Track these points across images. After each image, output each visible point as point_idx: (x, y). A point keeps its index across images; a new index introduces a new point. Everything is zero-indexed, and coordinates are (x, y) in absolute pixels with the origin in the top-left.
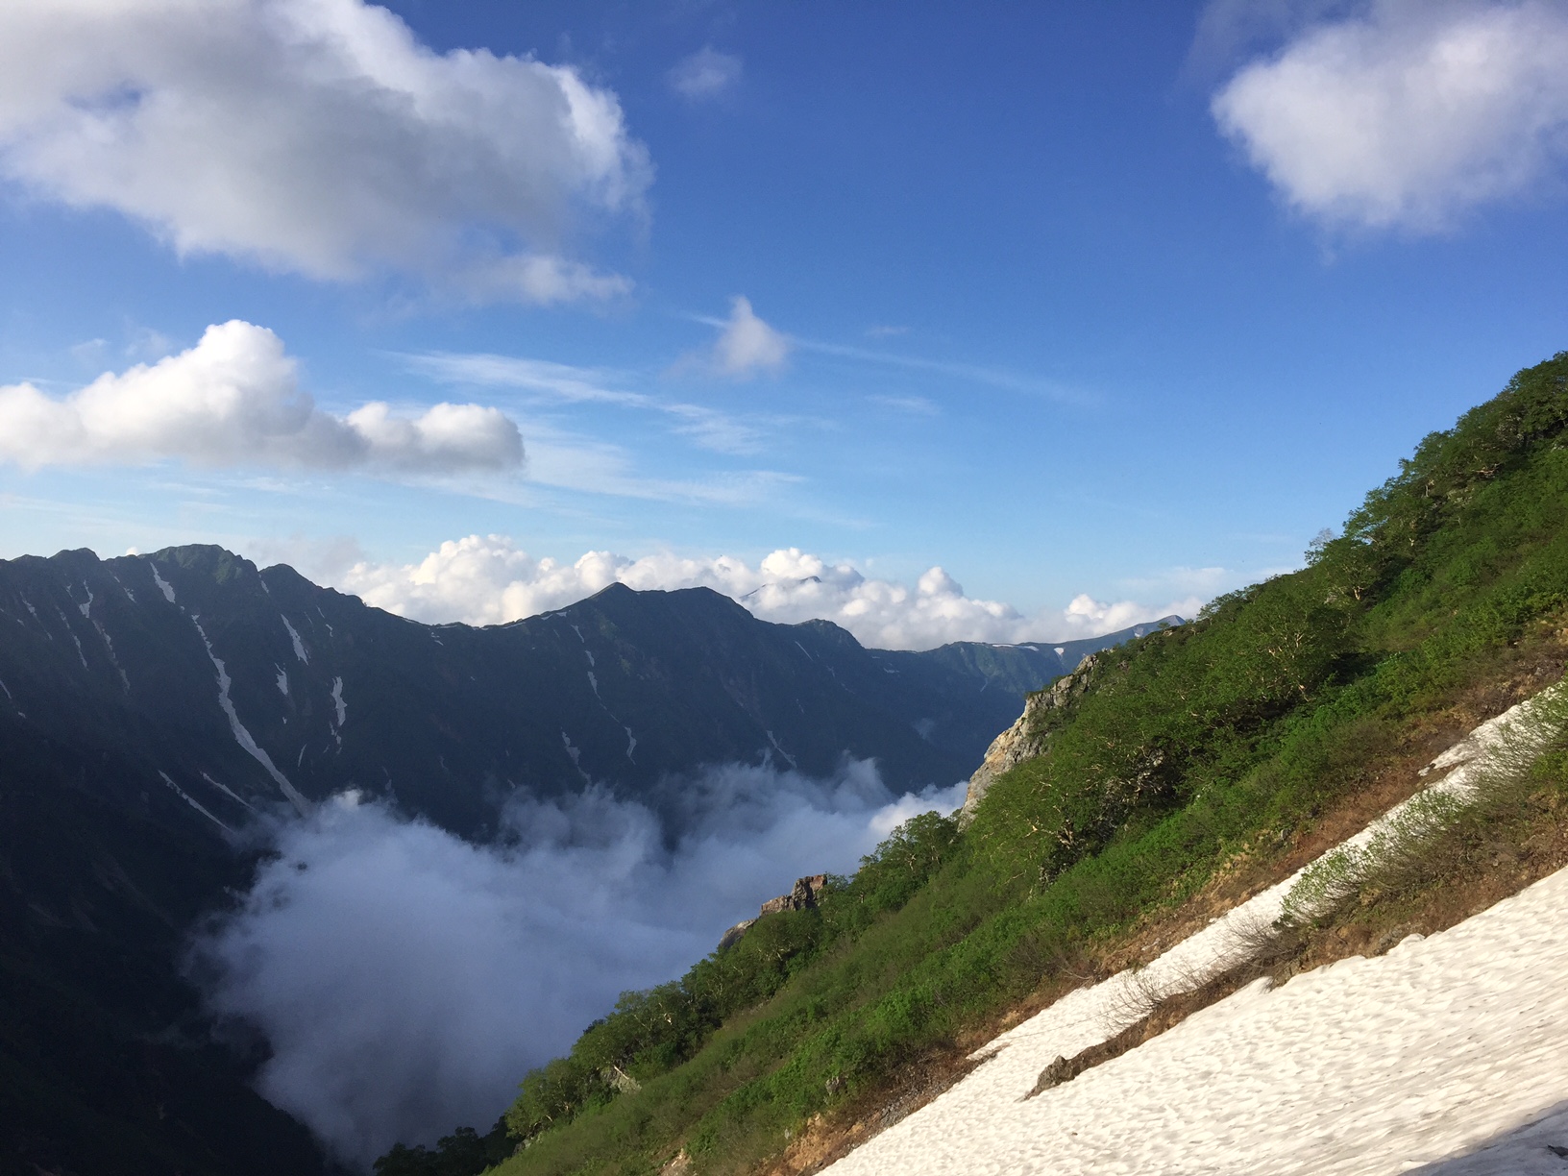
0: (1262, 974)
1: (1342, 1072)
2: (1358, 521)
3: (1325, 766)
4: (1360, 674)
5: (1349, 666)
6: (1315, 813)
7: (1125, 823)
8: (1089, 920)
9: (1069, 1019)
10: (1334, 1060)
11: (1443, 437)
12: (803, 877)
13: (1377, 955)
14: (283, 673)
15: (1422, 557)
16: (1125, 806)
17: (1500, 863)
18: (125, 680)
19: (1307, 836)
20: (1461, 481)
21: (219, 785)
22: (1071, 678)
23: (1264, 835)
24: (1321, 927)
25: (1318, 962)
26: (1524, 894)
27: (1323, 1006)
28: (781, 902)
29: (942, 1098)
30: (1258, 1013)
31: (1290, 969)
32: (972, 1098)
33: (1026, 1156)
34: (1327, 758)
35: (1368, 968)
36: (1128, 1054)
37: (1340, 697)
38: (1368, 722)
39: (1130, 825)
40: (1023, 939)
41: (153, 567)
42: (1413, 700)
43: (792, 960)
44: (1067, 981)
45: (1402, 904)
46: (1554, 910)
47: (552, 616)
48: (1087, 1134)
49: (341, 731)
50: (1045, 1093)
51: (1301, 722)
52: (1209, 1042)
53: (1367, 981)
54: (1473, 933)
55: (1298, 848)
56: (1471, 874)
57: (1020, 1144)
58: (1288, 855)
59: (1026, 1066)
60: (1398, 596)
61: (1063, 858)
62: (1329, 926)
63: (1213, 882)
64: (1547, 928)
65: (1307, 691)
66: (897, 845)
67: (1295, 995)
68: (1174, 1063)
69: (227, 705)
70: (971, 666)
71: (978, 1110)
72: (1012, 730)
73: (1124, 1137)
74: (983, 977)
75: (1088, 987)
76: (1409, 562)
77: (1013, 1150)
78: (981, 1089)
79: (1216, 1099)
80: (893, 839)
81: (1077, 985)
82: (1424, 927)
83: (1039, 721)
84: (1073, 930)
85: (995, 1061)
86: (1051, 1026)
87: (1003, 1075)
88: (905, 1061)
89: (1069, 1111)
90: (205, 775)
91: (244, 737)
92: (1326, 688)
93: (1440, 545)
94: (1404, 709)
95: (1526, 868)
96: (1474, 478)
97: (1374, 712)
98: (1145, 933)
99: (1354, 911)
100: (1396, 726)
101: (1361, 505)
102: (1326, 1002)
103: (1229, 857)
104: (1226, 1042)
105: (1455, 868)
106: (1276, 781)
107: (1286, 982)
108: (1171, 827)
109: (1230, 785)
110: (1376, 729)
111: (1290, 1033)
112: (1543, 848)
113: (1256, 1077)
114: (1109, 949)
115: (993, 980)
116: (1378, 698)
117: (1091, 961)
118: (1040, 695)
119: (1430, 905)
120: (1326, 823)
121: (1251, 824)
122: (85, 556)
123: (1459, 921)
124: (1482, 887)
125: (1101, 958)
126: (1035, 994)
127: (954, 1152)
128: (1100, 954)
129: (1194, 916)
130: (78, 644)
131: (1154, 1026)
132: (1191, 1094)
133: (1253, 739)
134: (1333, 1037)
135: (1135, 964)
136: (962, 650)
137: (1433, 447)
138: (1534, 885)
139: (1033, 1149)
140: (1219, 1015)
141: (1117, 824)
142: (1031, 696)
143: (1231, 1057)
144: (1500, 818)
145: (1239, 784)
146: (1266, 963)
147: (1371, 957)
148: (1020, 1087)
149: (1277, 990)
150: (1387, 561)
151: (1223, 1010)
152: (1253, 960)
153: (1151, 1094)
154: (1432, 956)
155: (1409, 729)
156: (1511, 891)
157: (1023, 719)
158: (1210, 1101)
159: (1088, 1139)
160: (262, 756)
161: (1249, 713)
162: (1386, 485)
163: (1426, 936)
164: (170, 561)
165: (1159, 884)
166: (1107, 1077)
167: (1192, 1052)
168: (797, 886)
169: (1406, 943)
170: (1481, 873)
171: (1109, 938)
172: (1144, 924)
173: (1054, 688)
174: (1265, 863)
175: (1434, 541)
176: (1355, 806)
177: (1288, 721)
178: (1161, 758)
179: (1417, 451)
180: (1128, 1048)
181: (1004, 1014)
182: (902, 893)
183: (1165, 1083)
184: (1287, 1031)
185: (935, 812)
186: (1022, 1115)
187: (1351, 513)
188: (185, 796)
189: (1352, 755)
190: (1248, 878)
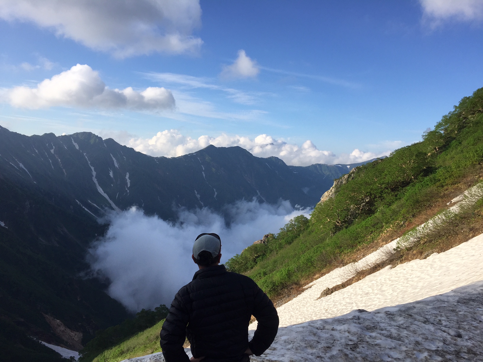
0: (389, 264)
1: (403, 293)
2: (439, 125)
3: (417, 202)
4: (431, 173)
5: (429, 171)
6: (413, 216)
7: (356, 219)
8: (342, 248)
9: (333, 277)
10: (403, 290)
11: (468, 98)
12: (266, 234)
13: (424, 259)
14: (111, 171)
15: (459, 137)
16: (357, 213)
17: (464, 231)
18: (65, 172)
19: (410, 223)
20: (473, 112)
21: (93, 204)
22: (348, 175)
23: (397, 223)
24: (408, 250)
25: (406, 261)
26: (470, 241)
27: (404, 274)
28: (259, 242)
29: (294, 299)
30: (386, 276)
31: (397, 263)
32: (302, 299)
33: (312, 316)
34: (418, 199)
35: (420, 263)
36: (347, 287)
37: (424, 180)
38: (433, 188)
39: (358, 219)
40: (321, 253)
41: (72, 139)
42: (447, 181)
43: (258, 258)
44: (335, 265)
45: (433, 243)
46: (477, 246)
47: (191, 155)
48: (330, 310)
49: (129, 188)
50: (322, 298)
51: (412, 188)
52: (370, 284)
53: (419, 267)
54: (452, 253)
55: (407, 227)
56: (454, 235)
57: (312, 313)
58: (404, 229)
59: (319, 290)
60: (450, 149)
61: (337, 229)
62: (410, 250)
63: (380, 237)
64: (474, 251)
65: (414, 178)
66: (291, 225)
67: (397, 271)
68: (359, 290)
69: (95, 181)
70: (320, 171)
71: (303, 303)
72: (329, 191)
73: (340, 311)
74: (309, 264)
75: (340, 267)
76: (455, 138)
77: (309, 314)
78: (305, 297)
79: (367, 301)
80: (290, 223)
81: (337, 267)
82: (439, 251)
83: (338, 188)
84: (337, 251)
85: (311, 289)
86: (328, 279)
87: (312, 293)
88: (284, 288)
89: (327, 303)
90: (89, 201)
91: (100, 190)
92: (420, 178)
93: (465, 133)
94: (444, 184)
95: (472, 233)
96: (477, 112)
97: (434, 185)
98: (359, 252)
99: (418, 246)
100: (441, 189)
101: (440, 120)
102: (405, 273)
103: (386, 229)
104: (375, 284)
105: (450, 233)
106: (402, 206)
107: (396, 267)
108: (370, 220)
109: (388, 207)
110: (434, 190)
111: (393, 282)
112: (478, 227)
113: (380, 294)
114: (348, 256)
115: (312, 265)
116: (436, 180)
117: (342, 260)
118: (338, 180)
119: (441, 244)
120: (417, 219)
121: (393, 219)
122: (52, 135)
123: (449, 249)
124: (458, 239)
125: (345, 259)
126: (325, 269)
127: (294, 315)
128: (345, 258)
129: (373, 246)
130: (51, 161)
131: (356, 279)
132: (361, 299)
133: (396, 193)
134: (405, 283)
135: (355, 261)
136: (318, 166)
137: (465, 101)
138: (473, 238)
139: (315, 314)
140: (375, 276)
141: (354, 219)
142: (336, 180)
143: (375, 288)
144: (465, 218)
145: (391, 207)
146: (391, 261)
147: (422, 259)
148: (316, 296)
149: (393, 269)
150: (448, 138)
151: (376, 275)
152: (387, 260)
153: (351, 299)
154: (439, 259)
155: (445, 190)
156: (466, 240)
157: (333, 187)
158: (366, 301)
159: (330, 312)
160: (105, 195)
161: (397, 185)
162: (449, 114)
163: (439, 253)
164: (76, 136)
165: (364, 237)
166: (340, 294)
167: (365, 287)
168: (264, 237)
169: (432, 256)
170: (458, 234)
171: (348, 253)
172: (359, 249)
173: (343, 178)
174: (397, 231)
175: (463, 132)
176: (426, 214)
177: (408, 188)
178: (369, 199)
179: (459, 103)
180: (348, 285)
181: (315, 275)
182: (292, 239)
183: (355, 296)
184: (392, 281)
185: (303, 215)
186: (314, 305)
187: (437, 123)
188: (83, 207)
189: (426, 198)
190: (391, 236)
